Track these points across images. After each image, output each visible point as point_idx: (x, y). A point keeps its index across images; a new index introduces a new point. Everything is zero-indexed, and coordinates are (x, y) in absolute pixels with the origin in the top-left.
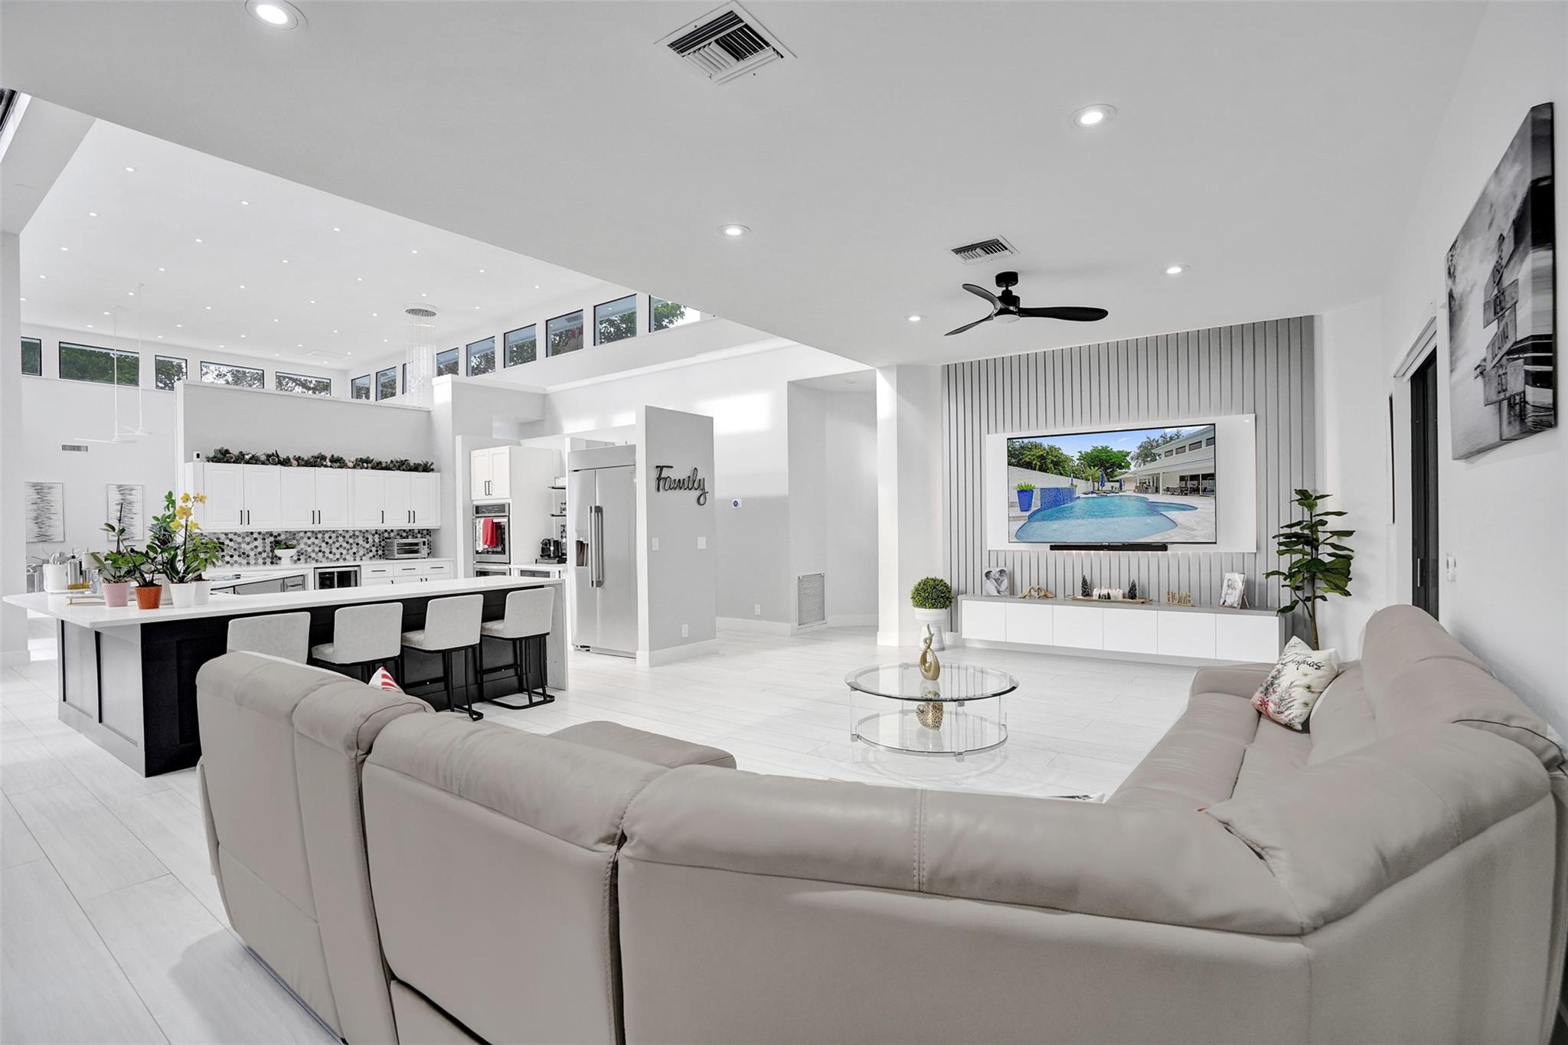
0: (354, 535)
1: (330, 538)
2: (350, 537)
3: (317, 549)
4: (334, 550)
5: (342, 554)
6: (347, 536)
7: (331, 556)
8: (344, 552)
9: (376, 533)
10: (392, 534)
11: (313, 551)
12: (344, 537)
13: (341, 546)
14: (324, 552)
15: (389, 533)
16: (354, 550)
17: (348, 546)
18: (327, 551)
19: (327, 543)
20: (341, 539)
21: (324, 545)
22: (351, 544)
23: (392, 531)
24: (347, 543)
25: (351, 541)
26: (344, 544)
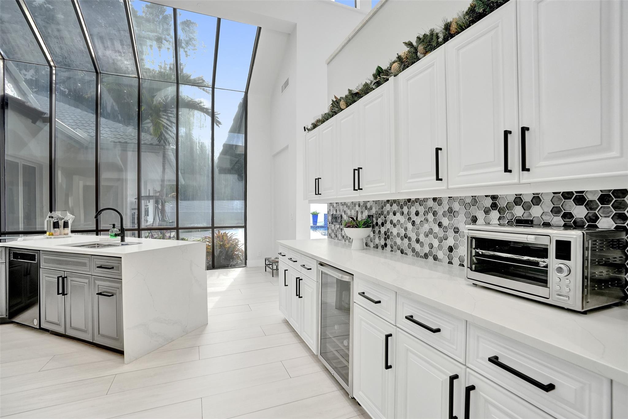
0: (450, 210)
1: (417, 214)
2: (444, 215)
3: (403, 232)
4: (422, 238)
5: (431, 246)
6: (440, 210)
7: (417, 247)
8: (436, 243)
9: (494, 206)
10: (536, 212)
11: (398, 234)
12: (435, 214)
13: (431, 231)
14: (410, 239)
15: (527, 207)
16: (450, 242)
17: (441, 234)
18: (414, 239)
19: (413, 223)
20: (430, 216)
21: (409, 226)
22: (445, 229)
23: (537, 200)
24: (440, 225)
25: (445, 222)
26: (436, 229)
